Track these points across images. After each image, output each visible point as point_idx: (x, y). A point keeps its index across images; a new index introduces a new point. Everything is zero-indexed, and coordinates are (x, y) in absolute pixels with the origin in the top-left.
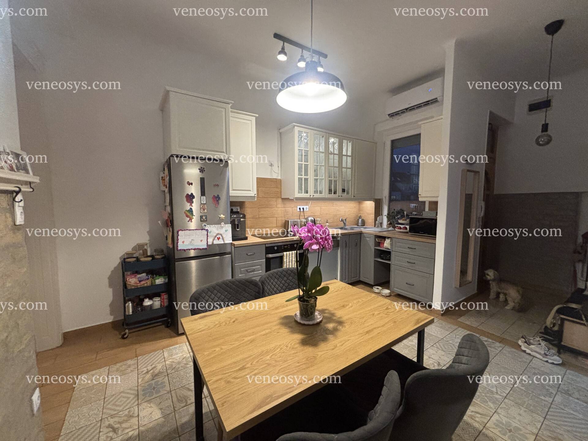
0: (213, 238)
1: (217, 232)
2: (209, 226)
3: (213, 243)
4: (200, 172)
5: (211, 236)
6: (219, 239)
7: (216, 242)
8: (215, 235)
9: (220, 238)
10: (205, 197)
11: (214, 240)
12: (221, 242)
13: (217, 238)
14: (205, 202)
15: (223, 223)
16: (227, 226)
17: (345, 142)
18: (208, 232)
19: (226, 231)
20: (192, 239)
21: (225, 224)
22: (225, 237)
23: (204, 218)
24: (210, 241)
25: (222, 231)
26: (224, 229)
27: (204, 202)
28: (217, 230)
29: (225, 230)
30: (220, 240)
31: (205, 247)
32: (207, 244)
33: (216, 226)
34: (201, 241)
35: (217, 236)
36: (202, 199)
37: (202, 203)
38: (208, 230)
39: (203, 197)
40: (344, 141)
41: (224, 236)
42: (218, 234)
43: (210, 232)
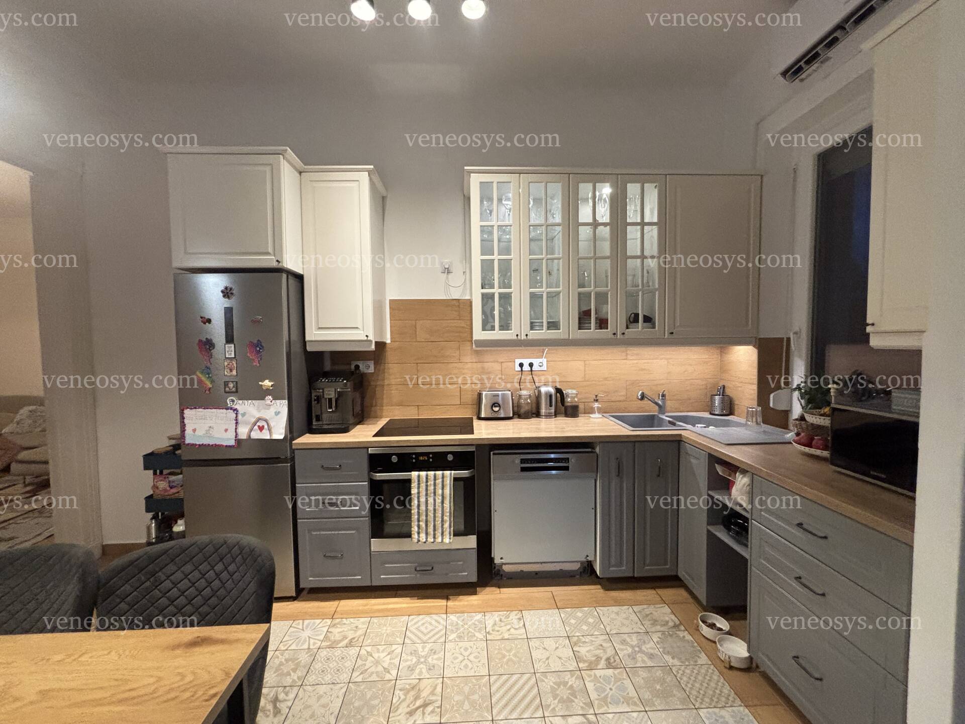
0: (249, 427)
1: (258, 415)
2: (240, 402)
3: (250, 436)
4: (224, 296)
5: (246, 423)
6: (261, 429)
7: (256, 435)
8: (253, 420)
9: (263, 427)
10: (233, 345)
11: (251, 430)
12: (265, 435)
13: (259, 426)
14: (233, 356)
15: (270, 397)
16: (278, 404)
17: (633, 189)
18: (237, 414)
19: (277, 413)
20: (210, 425)
21: (275, 398)
22: (274, 426)
23: (231, 385)
24: (243, 432)
25: (268, 414)
26: (272, 410)
27: (231, 354)
28: (259, 410)
29: (275, 413)
30: (264, 431)
31: (232, 443)
32: (236, 437)
33: (256, 402)
34: (226, 430)
35: (258, 424)
36: (227, 349)
37: (227, 356)
38: (237, 411)
39: (230, 345)
40: (630, 186)
41: (272, 424)
42: (259, 419)
43: (244, 415)
